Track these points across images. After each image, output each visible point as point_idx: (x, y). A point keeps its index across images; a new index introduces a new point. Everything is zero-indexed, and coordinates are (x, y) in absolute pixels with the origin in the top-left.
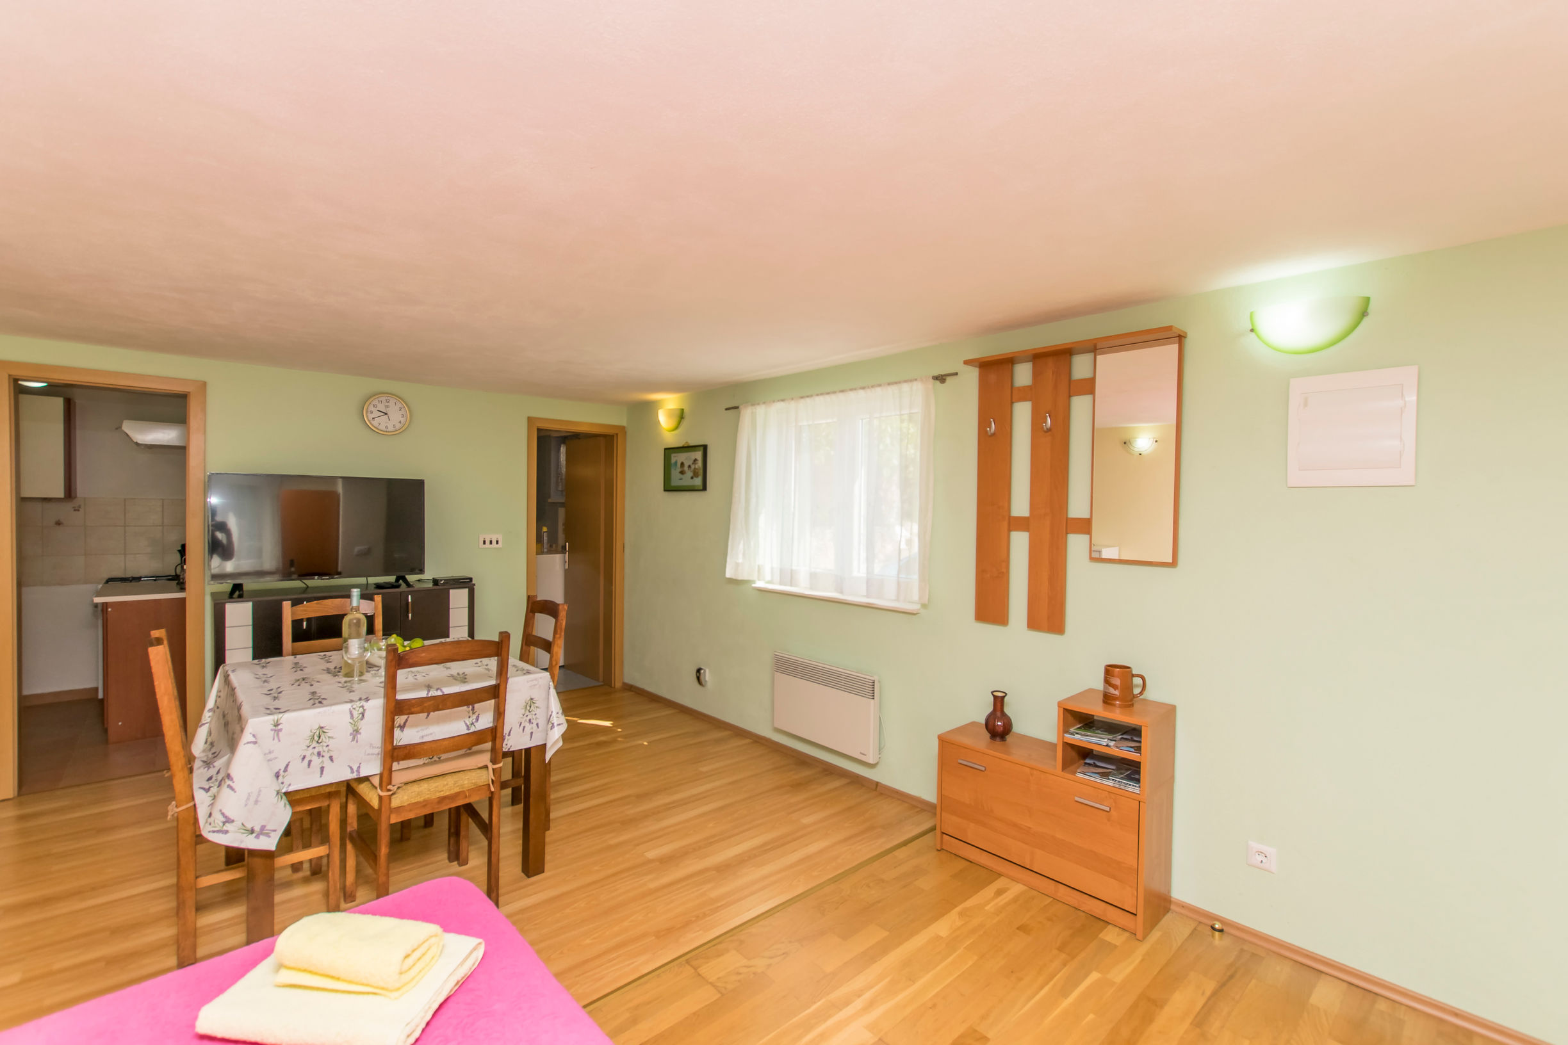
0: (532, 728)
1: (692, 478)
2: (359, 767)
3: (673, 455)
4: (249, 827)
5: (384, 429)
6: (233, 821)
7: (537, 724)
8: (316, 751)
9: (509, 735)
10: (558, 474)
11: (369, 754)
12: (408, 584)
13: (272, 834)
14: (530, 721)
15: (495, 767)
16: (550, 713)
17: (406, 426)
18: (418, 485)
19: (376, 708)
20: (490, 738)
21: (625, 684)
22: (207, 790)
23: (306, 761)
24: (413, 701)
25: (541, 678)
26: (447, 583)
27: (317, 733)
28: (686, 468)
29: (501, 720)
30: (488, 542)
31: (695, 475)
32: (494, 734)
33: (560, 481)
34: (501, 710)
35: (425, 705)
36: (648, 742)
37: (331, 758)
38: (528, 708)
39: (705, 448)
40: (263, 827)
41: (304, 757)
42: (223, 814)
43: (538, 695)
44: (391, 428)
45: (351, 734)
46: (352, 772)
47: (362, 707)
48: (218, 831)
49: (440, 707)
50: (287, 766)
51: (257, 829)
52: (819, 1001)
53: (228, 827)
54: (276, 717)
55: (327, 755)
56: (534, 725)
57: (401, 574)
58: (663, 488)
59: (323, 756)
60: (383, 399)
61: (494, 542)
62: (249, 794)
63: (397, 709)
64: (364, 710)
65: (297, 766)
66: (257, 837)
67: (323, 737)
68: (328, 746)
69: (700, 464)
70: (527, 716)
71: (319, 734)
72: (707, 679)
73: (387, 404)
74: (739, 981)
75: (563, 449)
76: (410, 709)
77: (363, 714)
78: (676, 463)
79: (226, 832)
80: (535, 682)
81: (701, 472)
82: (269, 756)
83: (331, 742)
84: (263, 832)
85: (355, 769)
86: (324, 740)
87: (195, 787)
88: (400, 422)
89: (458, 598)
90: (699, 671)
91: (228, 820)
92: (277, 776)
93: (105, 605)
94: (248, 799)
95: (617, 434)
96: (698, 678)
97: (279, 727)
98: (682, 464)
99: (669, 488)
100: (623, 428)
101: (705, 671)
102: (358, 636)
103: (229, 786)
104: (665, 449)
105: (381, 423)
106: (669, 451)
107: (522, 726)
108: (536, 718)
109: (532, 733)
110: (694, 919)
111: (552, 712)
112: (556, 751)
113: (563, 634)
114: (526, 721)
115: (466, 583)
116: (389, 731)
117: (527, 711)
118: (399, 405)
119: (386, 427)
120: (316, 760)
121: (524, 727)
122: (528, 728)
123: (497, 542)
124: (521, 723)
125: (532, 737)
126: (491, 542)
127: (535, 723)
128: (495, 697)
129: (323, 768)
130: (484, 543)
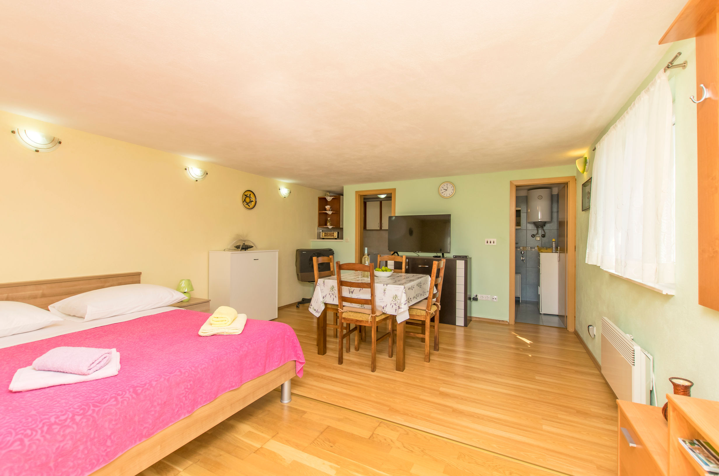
0: (396, 307)
3: (585, 188)
4: (315, 309)
6: (312, 305)
7: (399, 307)
8: (332, 293)
13: (319, 312)
14: (395, 304)
18: (448, 216)
25: (400, 287)
26: (456, 257)
27: (332, 287)
29: (373, 298)
30: (489, 242)
32: (371, 302)
35: (347, 284)
36: (532, 356)
38: (395, 298)
41: (330, 294)
43: (398, 294)
49: (352, 286)
50: (325, 295)
51: (316, 310)
52: (386, 473)
53: (311, 307)
54: (324, 280)
59: (334, 295)
60: (446, 184)
61: (492, 242)
62: (316, 299)
63: (341, 283)
65: (328, 296)
66: (316, 312)
68: (335, 292)
72: (595, 333)
74: (381, 441)
76: (344, 284)
78: (586, 192)
80: (396, 288)
84: (317, 311)
88: (452, 193)
89: (460, 265)
90: (589, 326)
92: (323, 298)
94: (316, 301)
95: (569, 181)
96: (589, 331)
97: (324, 283)
99: (584, 209)
100: (573, 177)
101: (593, 328)
104: (582, 185)
105: (444, 193)
106: (584, 186)
108: (398, 304)
109: (396, 309)
110: (410, 415)
114: (393, 303)
115: (465, 258)
116: (340, 291)
117: (394, 300)
118: (451, 185)
119: (447, 195)
120: (332, 296)
121: (393, 306)
122: (394, 306)
123: (494, 242)
124: (391, 304)
125: (396, 311)
126: (490, 242)
127: (397, 306)
128: (370, 288)
129: (334, 299)
130: (487, 242)
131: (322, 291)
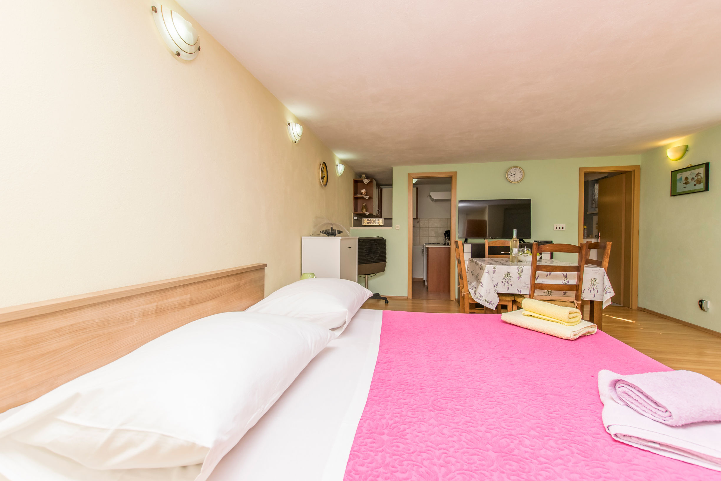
0: (595, 292)
1: (695, 185)
2: (521, 290)
3: (678, 174)
4: (487, 300)
5: (514, 181)
6: (483, 297)
7: (598, 291)
8: (506, 281)
9: (583, 292)
10: (593, 199)
11: (524, 286)
12: (524, 242)
13: (494, 305)
14: (594, 288)
15: (578, 302)
16: (605, 286)
17: (522, 179)
18: (529, 201)
19: (528, 269)
20: (575, 289)
21: (638, 308)
22: (472, 289)
23: (503, 283)
24: (543, 266)
25: (599, 270)
26: (541, 242)
27: (507, 274)
28: (690, 180)
29: (581, 282)
30: (558, 228)
31: (699, 182)
32: (577, 288)
33: (594, 203)
34: (581, 277)
35: (548, 268)
37: (511, 284)
38: (593, 282)
39: (707, 165)
40: (491, 302)
41: (502, 282)
42: (480, 294)
43: (597, 277)
44: (516, 180)
45: (518, 277)
46: (518, 292)
47: (522, 268)
48: (478, 299)
49: (554, 270)
50: (497, 284)
51: (489, 302)
53: (481, 298)
54: (494, 266)
55: (510, 283)
56: (596, 291)
57: (521, 238)
58: (670, 195)
59: (509, 283)
60: (513, 169)
61: (561, 228)
62: (487, 289)
63: (536, 268)
64: (523, 269)
65: (500, 285)
66: (489, 304)
67: (508, 276)
68: (510, 280)
69: (703, 175)
70: (592, 286)
71: (507, 275)
72: (709, 307)
73: (515, 171)
75: (597, 187)
76: (542, 269)
77: (522, 270)
78: (681, 179)
79: (481, 300)
80: (597, 271)
81: (703, 180)
82: (492, 279)
83: (511, 279)
85: (519, 291)
86: (509, 277)
87: (469, 288)
88: (520, 177)
90: (701, 301)
91: (481, 296)
92: (495, 286)
93: (428, 248)
94: (487, 291)
95: (634, 170)
96: (701, 306)
97: (495, 270)
98: (687, 178)
99: (674, 193)
100: (639, 167)
101: (707, 302)
102: (516, 247)
103: (481, 285)
104: (672, 172)
105: (512, 178)
106: (674, 173)
107: (590, 290)
108: (597, 288)
109: (595, 294)
111: (606, 286)
112: (608, 306)
113: (609, 256)
114: (592, 288)
116: (534, 277)
117: (592, 284)
118: (520, 170)
119: (515, 180)
120: (506, 284)
121: (591, 291)
122: (593, 292)
123: (563, 228)
124: (589, 288)
125: (594, 296)
126: (560, 228)
127: (596, 290)
128: (578, 272)
129: (508, 287)
130: (556, 228)
131: (493, 279)
